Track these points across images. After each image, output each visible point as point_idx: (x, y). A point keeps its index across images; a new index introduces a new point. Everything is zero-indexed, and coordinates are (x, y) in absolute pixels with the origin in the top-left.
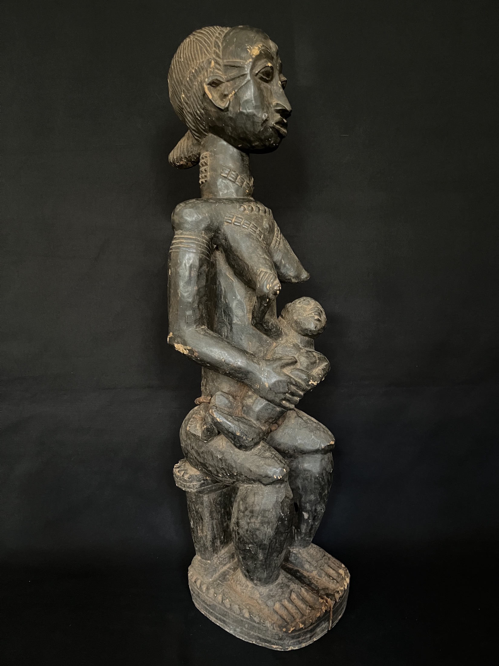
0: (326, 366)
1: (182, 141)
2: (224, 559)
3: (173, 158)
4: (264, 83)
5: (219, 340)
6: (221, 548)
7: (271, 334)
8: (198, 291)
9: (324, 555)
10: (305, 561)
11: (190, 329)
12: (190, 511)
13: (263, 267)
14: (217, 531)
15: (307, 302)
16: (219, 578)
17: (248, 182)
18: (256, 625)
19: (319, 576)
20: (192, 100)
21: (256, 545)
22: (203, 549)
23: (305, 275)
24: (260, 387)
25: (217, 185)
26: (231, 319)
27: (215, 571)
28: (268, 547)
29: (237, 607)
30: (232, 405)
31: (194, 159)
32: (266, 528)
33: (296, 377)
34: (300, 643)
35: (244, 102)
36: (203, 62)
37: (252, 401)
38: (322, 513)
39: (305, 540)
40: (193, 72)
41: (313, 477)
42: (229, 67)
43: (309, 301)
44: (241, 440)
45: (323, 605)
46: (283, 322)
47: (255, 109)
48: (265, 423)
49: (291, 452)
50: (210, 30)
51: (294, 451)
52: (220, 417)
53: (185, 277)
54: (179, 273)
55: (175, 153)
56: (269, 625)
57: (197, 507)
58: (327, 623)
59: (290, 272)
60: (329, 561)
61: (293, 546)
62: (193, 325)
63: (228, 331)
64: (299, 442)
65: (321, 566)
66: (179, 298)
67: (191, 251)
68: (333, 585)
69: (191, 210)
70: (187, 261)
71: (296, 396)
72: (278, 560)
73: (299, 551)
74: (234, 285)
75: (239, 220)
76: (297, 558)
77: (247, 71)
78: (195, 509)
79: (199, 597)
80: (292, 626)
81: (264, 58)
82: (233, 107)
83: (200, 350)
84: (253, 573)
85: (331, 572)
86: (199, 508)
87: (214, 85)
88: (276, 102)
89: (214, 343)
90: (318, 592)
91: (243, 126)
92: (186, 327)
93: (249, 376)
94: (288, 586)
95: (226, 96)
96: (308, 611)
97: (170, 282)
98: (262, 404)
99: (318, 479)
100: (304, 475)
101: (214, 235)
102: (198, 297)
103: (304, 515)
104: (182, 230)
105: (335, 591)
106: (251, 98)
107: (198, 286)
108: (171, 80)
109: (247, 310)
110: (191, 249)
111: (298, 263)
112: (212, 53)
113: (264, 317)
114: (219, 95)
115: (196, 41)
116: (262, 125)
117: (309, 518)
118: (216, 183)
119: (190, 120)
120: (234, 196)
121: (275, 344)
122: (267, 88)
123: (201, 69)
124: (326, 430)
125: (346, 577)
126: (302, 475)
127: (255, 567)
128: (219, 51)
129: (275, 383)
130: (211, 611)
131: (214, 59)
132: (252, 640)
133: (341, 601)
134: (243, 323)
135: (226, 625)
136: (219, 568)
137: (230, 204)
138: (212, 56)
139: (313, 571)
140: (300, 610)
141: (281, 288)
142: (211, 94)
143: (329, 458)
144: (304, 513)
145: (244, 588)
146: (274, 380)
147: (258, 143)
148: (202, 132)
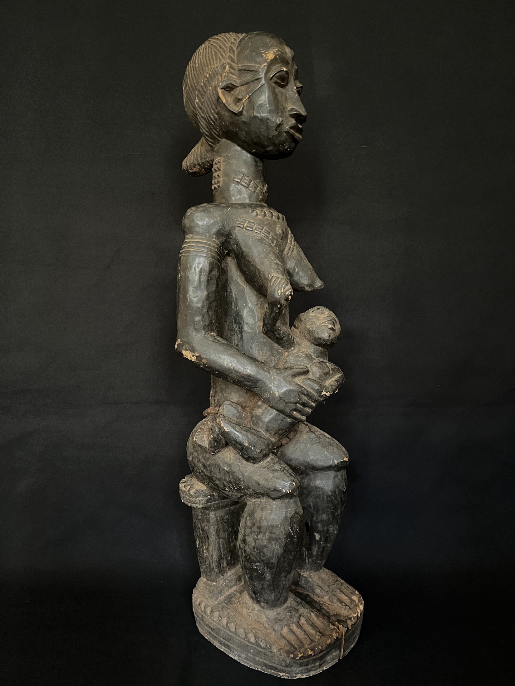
0: (340, 377)
1: (195, 148)
2: (230, 581)
3: (187, 165)
4: (279, 87)
5: (229, 347)
6: (227, 569)
7: (283, 343)
8: (208, 296)
9: (337, 581)
10: (316, 585)
11: (199, 335)
12: (195, 530)
13: (275, 272)
14: (224, 551)
15: (320, 311)
16: (225, 600)
17: (262, 188)
18: (262, 650)
19: (330, 601)
20: (206, 105)
21: (264, 564)
22: (208, 570)
23: (319, 284)
24: (269, 396)
25: (229, 190)
26: (242, 327)
27: (220, 593)
28: (276, 566)
29: (242, 630)
30: (241, 415)
31: (207, 165)
32: (274, 546)
33: (308, 387)
34: (309, 671)
35: (257, 107)
36: (217, 67)
37: (261, 411)
38: (334, 534)
39: (316, 563)
40: (207, 77)
41: (325, 494)
42: (243, 72)
43: (322, 310)
44: (249, 451)
45: (334, 631)
46: (296, 332)
47: (270, 113)
48: (275, 434)
49: (303, 469)
50: (226, 36)
51: (305, 467)
52: (227, 426)
53: (194, 281)
54: (188, 277)
55: (188, 160)
56: (275, 650)
57: (203, 525)
58: (338, 651)
59: (304, 280)
60: (342, 587)
61: (303, 569)
62: (202, 331)
63: (238, 339)
64: (311, 458)
65: (332, 592)
66: (188, 303)
67: (202, 255)
68: (345, 611)
69: (202, 213)
70: (196, 265)
71: (308, 407)
72: (286, 581)
73: (310, 574)
74: (245, 292)
75: (251, 225)
76: (307, 582)
77: (262, 75)
78: (201, 527)
79: (203, 620)
80: (300, 651)
81: (280, 63)
82: (247, 111)
83: (208, 357)
84: (260, 594)
85: (344, 598)
86: (205, 526)
87: (228, 90)
88: (291, 107)
89: (223, 350)
90: (329, 618)
91: (257, 131)
92: (194, 332)
93: (259, 384)
94: (297, 611)
95: (239, 100)
96: (317, 637)
97: (179, 287)
98: (272, 414)
99: (330, 497)
100: (316, 493)
101: (226, 240)
102: (208, 302)
103: (315, 536)
104: (192, 234)
105: (347, 618)
106: (266, 102)
107: (208, 291)
108: (186, 86)
109: (258, 318)
110: (202, 254)
111: (312, 271)
112: (227, 57)
113: (275, 324)
114: (233, 99)
115: (212, 47)
116: (276, 130)
117: (320, 539)
118: (229, 188)
119: (204, 126)
120: (247, 201)
121: (286, 354)
122: (282, 93)
123: (215, 75)
124: (340, 446)
125: (360, 604)
126: (313, 493)
127: (262, 588)
128: (234, 55)
129: (285, 392)
130: (215, 635)
131: (229, 64)
132: (258, 667)
133: (354, 629)
134: (254, 331)
135: (231, 650)
136: (225, 590)
137: (242, 209)
138: (227, 61)
139: (324, 596)
140: (309, 636)
141: (292, 293)
142: (225, 98)
143: (342, 476)
144: (315, 533)
145: (250, 611)
146: (285, 389)
147: (272, 148)
148: (216, 138)
